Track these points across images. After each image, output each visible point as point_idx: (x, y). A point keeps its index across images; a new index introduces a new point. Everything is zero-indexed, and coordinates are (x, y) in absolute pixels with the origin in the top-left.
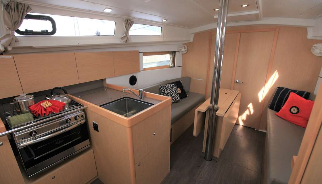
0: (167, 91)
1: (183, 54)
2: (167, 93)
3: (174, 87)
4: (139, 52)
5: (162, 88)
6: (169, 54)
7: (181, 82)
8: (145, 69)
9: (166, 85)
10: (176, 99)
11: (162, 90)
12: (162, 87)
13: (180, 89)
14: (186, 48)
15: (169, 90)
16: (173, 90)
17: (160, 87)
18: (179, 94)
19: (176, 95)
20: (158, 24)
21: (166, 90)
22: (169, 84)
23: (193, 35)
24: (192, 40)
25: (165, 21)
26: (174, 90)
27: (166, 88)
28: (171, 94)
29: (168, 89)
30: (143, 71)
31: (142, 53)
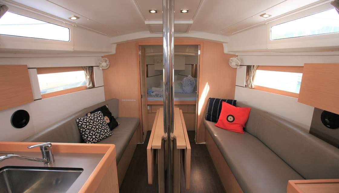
0: (90, 124)
1: (103, 69)
2: (90, 128)
3: (99, 117)
4: (29, 68)
5: (80, 121)
6: (84, 70)
7: (107, 107)
8: (45, 96)
9: (87, 115)
10: (105, 134)
11: (82, 124)
12: (82, 120)
13: (109, 118)
14: (108, 61)
15: (93, 123)
17: (78, 121)
18: (108, 124)
19: (105, 128)
20: (62, 22)
21: (88, 124)
22: (91, 113)
23: (115, 46)
24: (114, 51)
25: (75, 18)
26: (101, 121)
27: (88, 120)
28: (97, 127)
30: (41, 99)
31: (36, 70)
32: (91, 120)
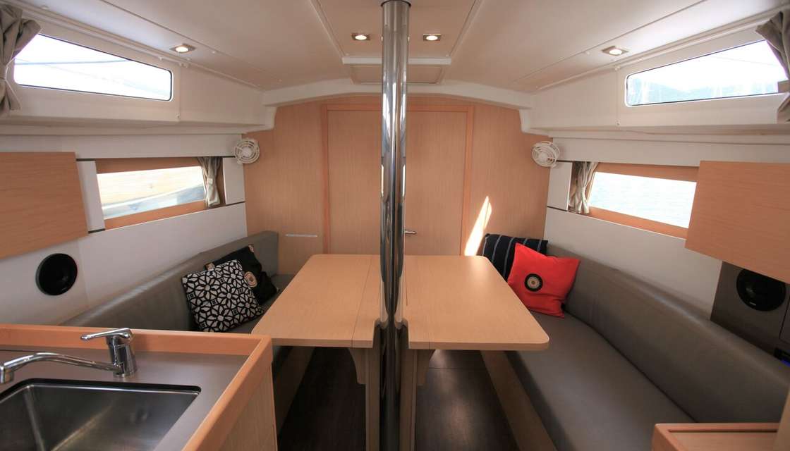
0: (214, 290)
1: (244, 164)
2: (213, 297)
3: (234, 272)
4: (79, 160)
5: (191, 282)
6: (201, 165)
7: (252, 250)
8: (111, 224)
9: (206, 268)
10: (246, 311)
11: (194, 289)
12: (194, 280)
13: (255, 275)
14: (256, 146)
15: (220, 286)
16: (235, 283)
17: (185, 280)
18: (254, 290)
19: (247, 298)
20: (156, 57)
21: (208, 288)
22: (216, 263)
23: (273, 110)
24: (269, 124)
25: (185, 49)
26: (237, 282)
27: (208, 280)
28: (229, 296)
29: (217, 282)
30: (104, 230)
31: (93, 163)
32: (215, 279)
